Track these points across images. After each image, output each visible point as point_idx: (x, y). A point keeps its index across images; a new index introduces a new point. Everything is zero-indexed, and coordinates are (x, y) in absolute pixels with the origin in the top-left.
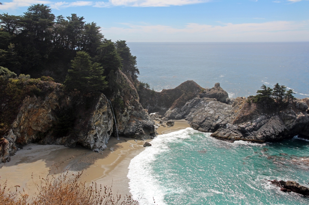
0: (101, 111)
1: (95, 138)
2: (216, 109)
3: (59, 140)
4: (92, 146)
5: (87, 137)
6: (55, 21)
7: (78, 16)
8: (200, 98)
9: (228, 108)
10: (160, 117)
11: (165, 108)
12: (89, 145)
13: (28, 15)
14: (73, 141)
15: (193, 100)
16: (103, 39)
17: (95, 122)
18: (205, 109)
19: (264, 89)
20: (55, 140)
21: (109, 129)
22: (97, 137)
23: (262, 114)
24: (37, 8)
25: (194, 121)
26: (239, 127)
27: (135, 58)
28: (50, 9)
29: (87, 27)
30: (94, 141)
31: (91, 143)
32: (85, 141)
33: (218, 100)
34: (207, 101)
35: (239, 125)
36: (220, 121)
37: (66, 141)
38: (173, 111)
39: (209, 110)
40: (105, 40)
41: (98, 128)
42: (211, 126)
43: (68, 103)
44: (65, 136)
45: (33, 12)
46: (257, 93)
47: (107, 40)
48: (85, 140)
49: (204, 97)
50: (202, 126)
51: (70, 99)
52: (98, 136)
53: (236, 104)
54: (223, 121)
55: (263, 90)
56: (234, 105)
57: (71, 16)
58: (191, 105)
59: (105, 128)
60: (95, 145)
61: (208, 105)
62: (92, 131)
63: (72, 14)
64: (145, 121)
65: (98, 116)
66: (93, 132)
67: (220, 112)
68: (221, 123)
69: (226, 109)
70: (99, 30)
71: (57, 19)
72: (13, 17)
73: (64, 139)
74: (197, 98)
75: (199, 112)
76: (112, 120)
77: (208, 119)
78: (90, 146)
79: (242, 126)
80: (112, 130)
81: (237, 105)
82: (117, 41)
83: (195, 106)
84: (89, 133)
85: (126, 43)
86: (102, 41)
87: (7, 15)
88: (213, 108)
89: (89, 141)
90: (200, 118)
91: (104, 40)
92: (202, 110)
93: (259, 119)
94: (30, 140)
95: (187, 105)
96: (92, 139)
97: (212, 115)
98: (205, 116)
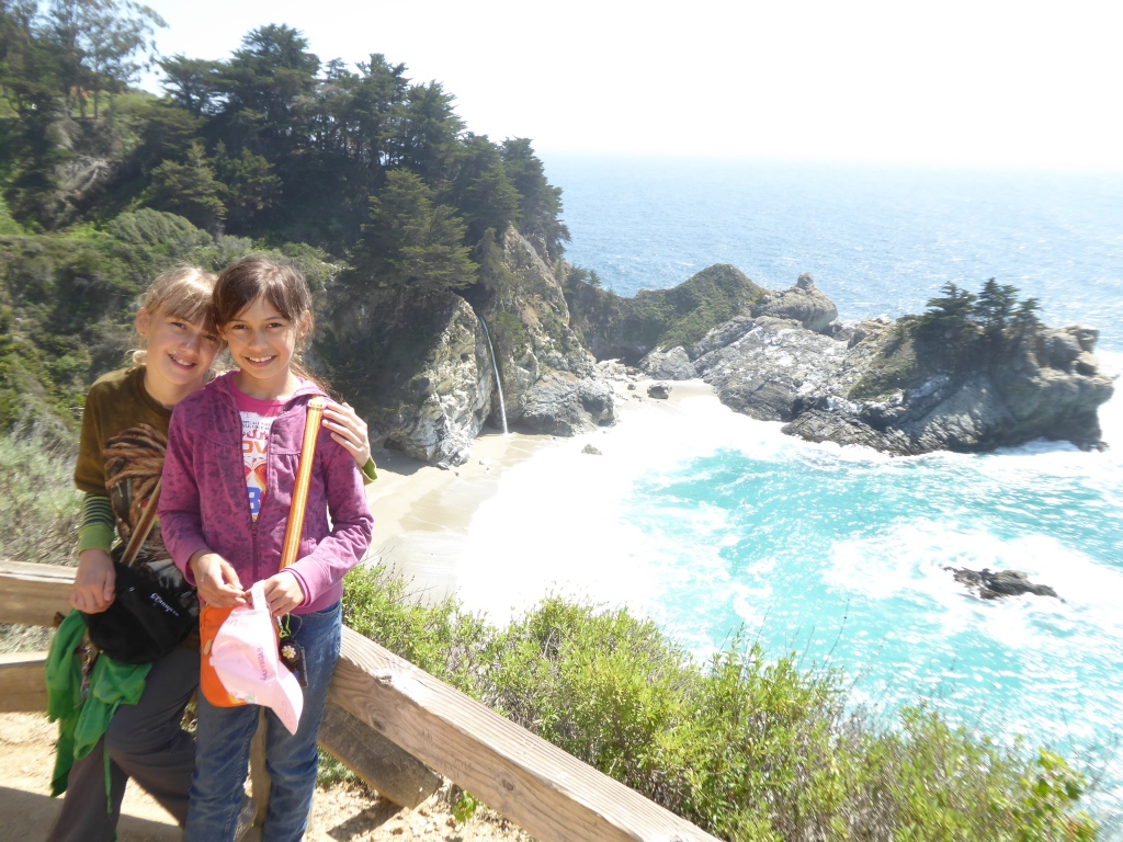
0: (458, 349)
1: (439, 427)
2: (798, 354)
4: (430, 451)
5: (415, 426)
6: (321, 75)
7: (388, 60)
8: (750, 319)
9: (835, 349)
10: (628, 373)
11: (644, 347)
12: (421, 450)
13: (244, 59)
15: (731, 325)
16: (462, 131)
17: (439, 383)
18: (766, 351)
19: (949, 294)
21: (480, 405)
22: (446, 426)
23: (939, 370)
24: (268, 36)
25: (733, 385)
26: (866, 407)
27: (558, 192)
29: (415, 94)
30: (436, 437)
31: (428, 443)
32: (411, 437)
33: (806, 327)
34: (772, 327)
35: (867, 403)
36: (810, 390)
38: (669, 354)
39: (775, 355)
40: (471, 135)
42: (783, 401)
43: (360, 323)
45: (256, 48)
46: (928, 305)
47: (476, 134)
48: (409, 434)
49: (765, 314)
50: (756, 401)
51: (366, 311)
52: (447, 422)
53: (861, 339)
54: (818, 389)
55: (946, 296)
56: (856, 342)
57: (368, 61)
58: (722, 339)
59: (467, 401)
60: (438, 450)
61: (774, 339)
62: (431, 409)
63: (371, 55)
64: (585, 383)
65: (448, 363)
66: (434, 412)
67: (810, 361)
68: (812, 393)
69: (829, 355)
70: (452, 103)
71: (328, 69)
72: (200, 64)
74: (740, 318)
75: (748, 361)
76: (490, 378)
77: (774, 383)
78: (425, 451)
79: (874, 405)
80: (488, 407)
81: (863, 342)
82: (505, 140)
83: (734, 341)
84: (421, 413)
85: (532, 146)
86: (460, 138)
87: (181, 59)
88: (791, 349)
89: (420, 437)
90: (749, 379)
91: (466, 136)
92: (757, 355)
93: (928, 384)
95: (713, 337)
96: (432, 433)
97: (786, 370)
98: (764, 372)
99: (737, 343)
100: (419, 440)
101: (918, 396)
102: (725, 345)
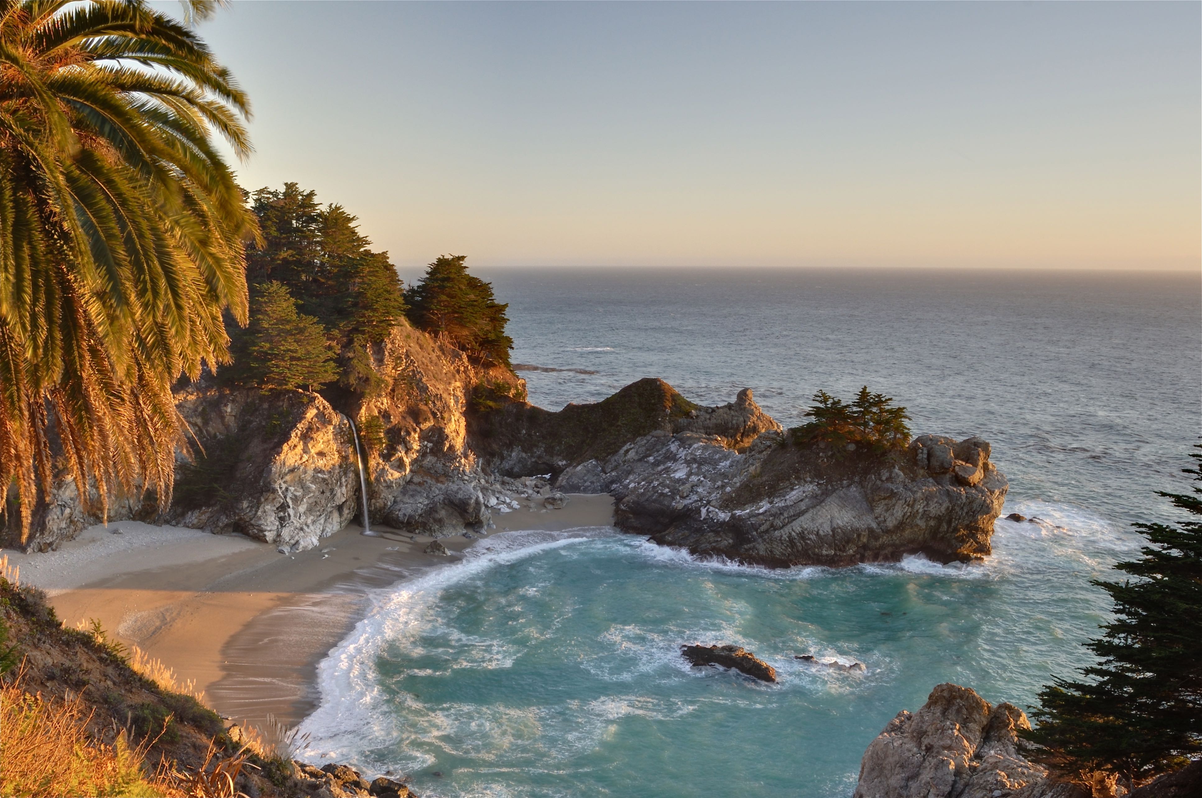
0: (311, 444)
1: (282, 514)
2: (695, 466)
3: (193, 517)
4: (270, 536)
5: (257, 511)
7: (301, 188)
8: (669, 434)
11: (564, 462)
12: (261, 534)
14: (224, 520)
15: (648, 438)
17: (286, 474)
20: (183, 515)
21: (340, 500)
22: (289, 515)
23: (809, 479)
26: (733, 516)
28: (232, 173)
30: (277, 523)
31: (269, 529)
32: (253, 522)
34: (689, 441)
35: (735, 511)
36: (691, 501)
37: (209, 518)
39: (676, 469)
40: (367, 253)
41: (295, 490)
44: (208, 506)
47: (375, 252)
48: (251, 519)
49: (689, 430)
51: (233, 409)
52: (291, 511)
54: (699, 500)
55: (819, 405)
57: (282, 189)
58: (637, 452)
59: (317, 493)
60: (279, 535)
61: (685, 453)
62: (271, 496)
63: (286, 184)
64: (454, 486)
65: (298, 458)
66: (274, 499)
67: (703, 473)
68: (692, 504)
69: (723, 466)
70: (352, 225)
73: (204, 513)
74: (659, 432)
75: (653, 474)
76: (351, 475)
77: (662, 494)
78: (265, 536)
79: (738, 512)
80: (349, 504)
83: (650, 456)
84: (263, 500)
85: (464, 262)
88: (691, 461)
89: (260, 522)
92: (664, 469)
94: (124, 511)
96: (273, 519)
97: (679, 480)
98: (656, 483)
99: (651, 458)
100: (259, 526)
101: (782, 504)
102: (640, 460)
